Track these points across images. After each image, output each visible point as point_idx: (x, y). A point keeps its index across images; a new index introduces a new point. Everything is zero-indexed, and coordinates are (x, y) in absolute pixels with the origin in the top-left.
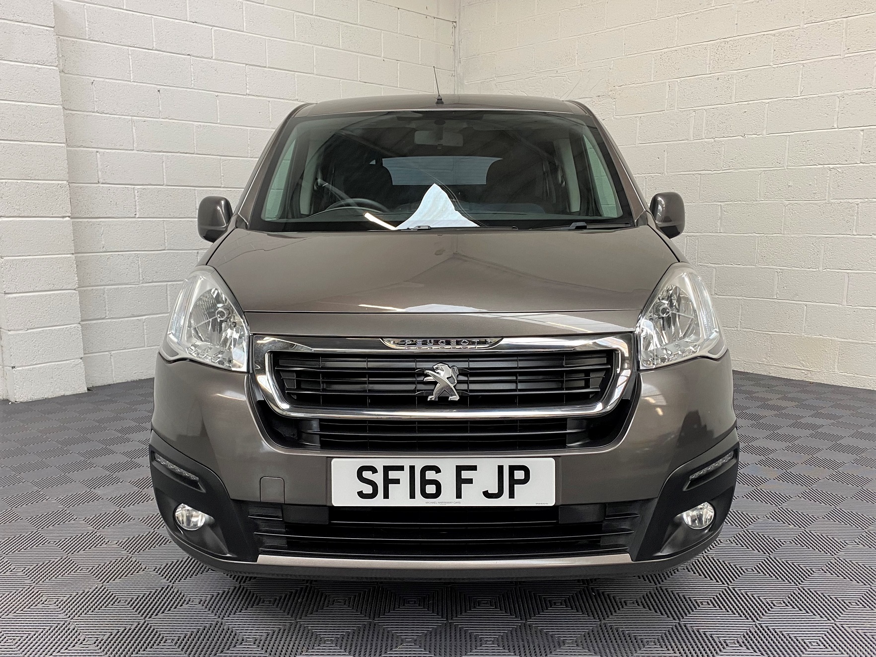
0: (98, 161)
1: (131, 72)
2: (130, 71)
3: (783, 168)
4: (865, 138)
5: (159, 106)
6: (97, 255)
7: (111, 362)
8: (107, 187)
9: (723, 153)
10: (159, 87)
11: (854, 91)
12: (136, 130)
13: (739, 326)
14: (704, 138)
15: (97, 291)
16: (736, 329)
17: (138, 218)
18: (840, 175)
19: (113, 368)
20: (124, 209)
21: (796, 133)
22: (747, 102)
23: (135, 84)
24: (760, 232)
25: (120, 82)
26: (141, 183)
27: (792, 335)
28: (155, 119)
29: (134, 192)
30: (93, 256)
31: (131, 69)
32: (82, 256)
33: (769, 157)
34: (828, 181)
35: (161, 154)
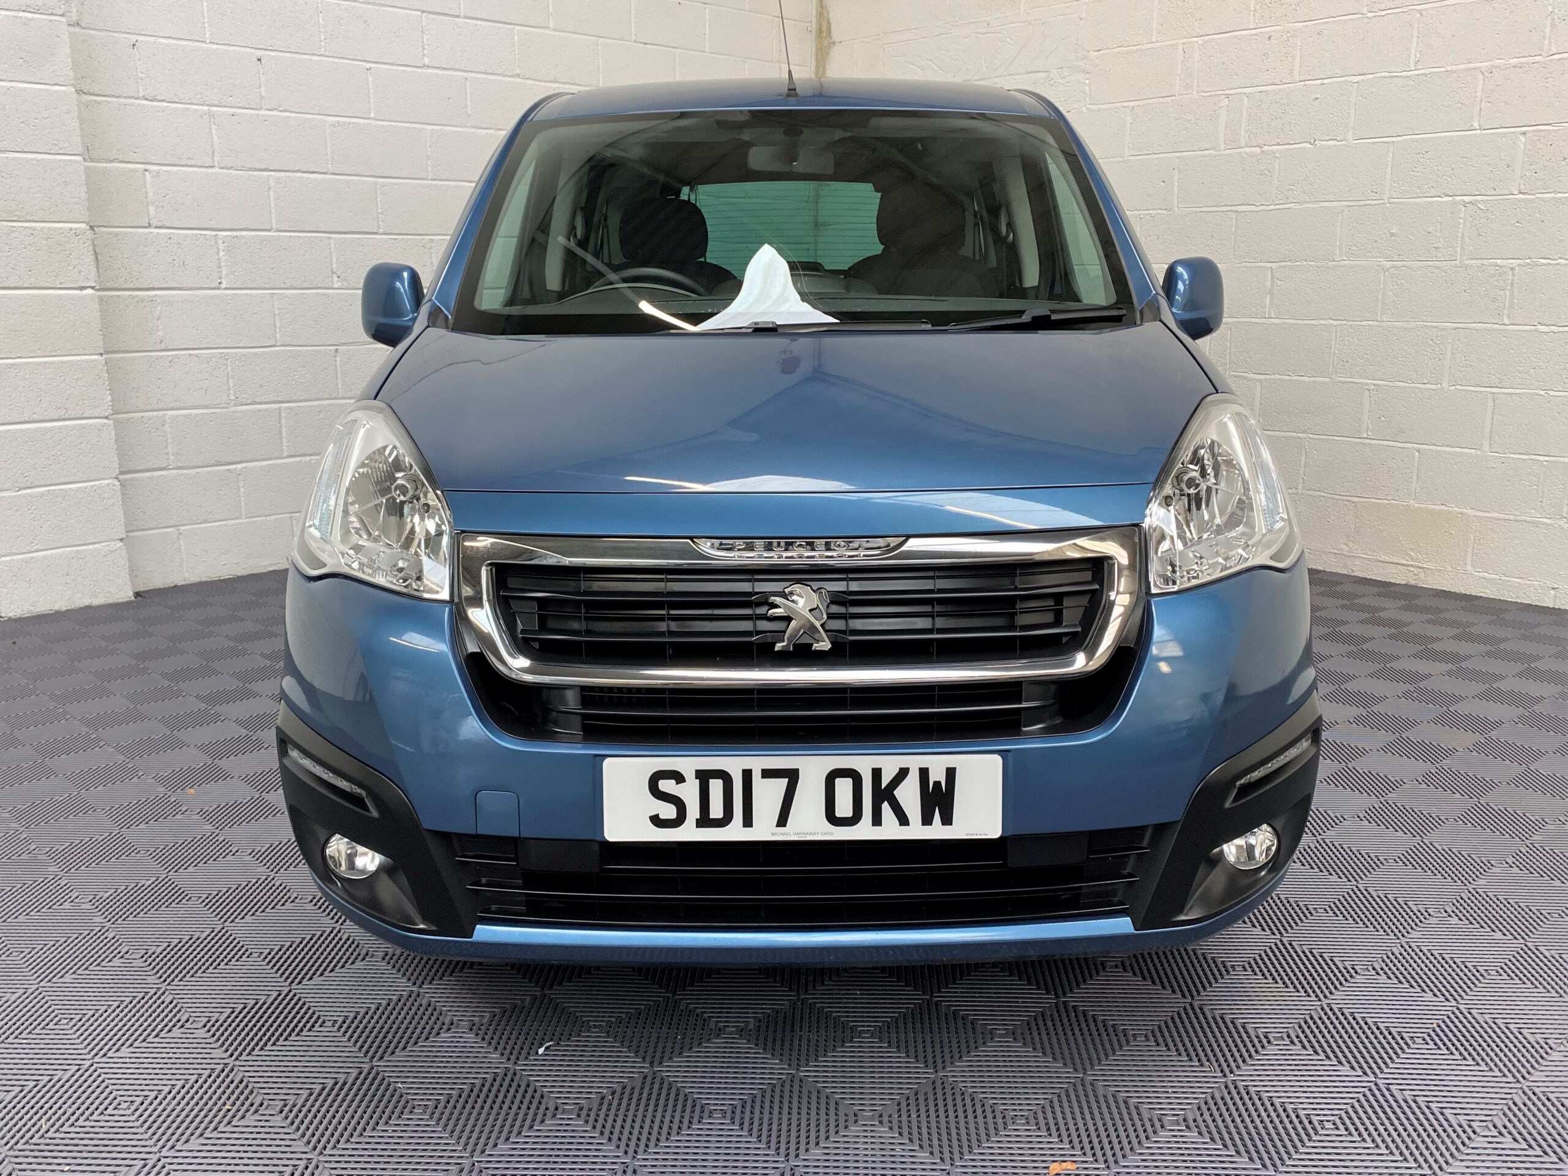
0: (149, 187)
1: (206, 25)
2: (204, 23)
3: (1382, 201)
4: (1528, 147)
5: (260, 87)
6: (150, 356)
7: (180, 545)
8: (165, 235)
9: (1276, 174)
10: (259, 53)
11: (1511, 61)
12: (217, 130)
13: (1300, 486)
14: (1243, 145)
15: (150, 419)
16: (1294, 491)
17: (226, 289)
18: (1483, 215)
19: (184, 556)
20: (198, 274)
21: (1405, 137)
22: (1319, 82)
23: (215, 47)
24: (1340, 318)
25: (185, 43)
26: (229, 227)
27: (1393, 504)
28: (253, 111)
29: (216, 242)
30: (142, 357)
31: (206, 20)
32: (123, 358)
33: (1356, 181)
34: (1461, 226)
35: (265, 174)
